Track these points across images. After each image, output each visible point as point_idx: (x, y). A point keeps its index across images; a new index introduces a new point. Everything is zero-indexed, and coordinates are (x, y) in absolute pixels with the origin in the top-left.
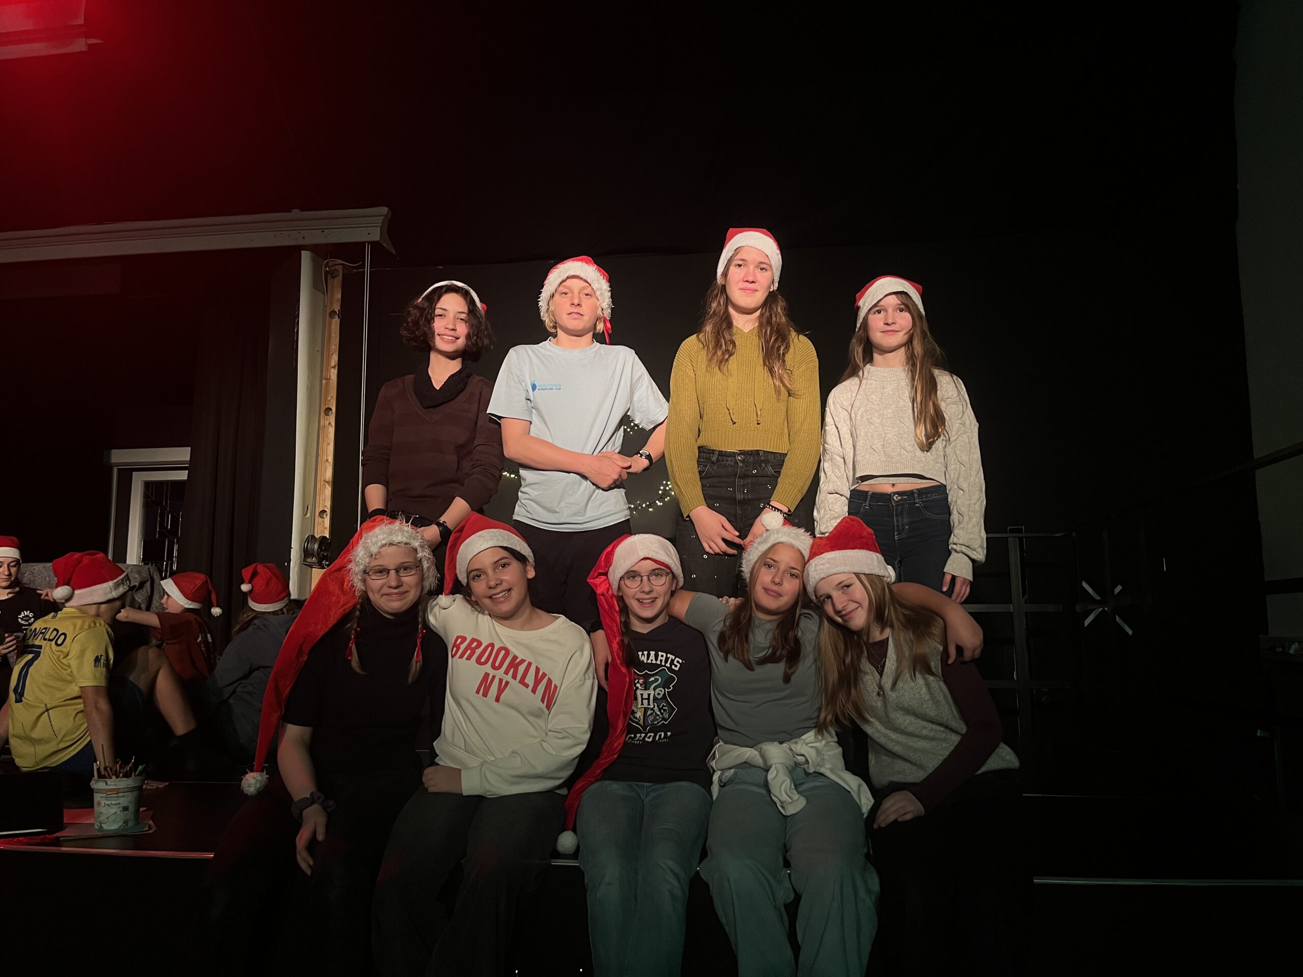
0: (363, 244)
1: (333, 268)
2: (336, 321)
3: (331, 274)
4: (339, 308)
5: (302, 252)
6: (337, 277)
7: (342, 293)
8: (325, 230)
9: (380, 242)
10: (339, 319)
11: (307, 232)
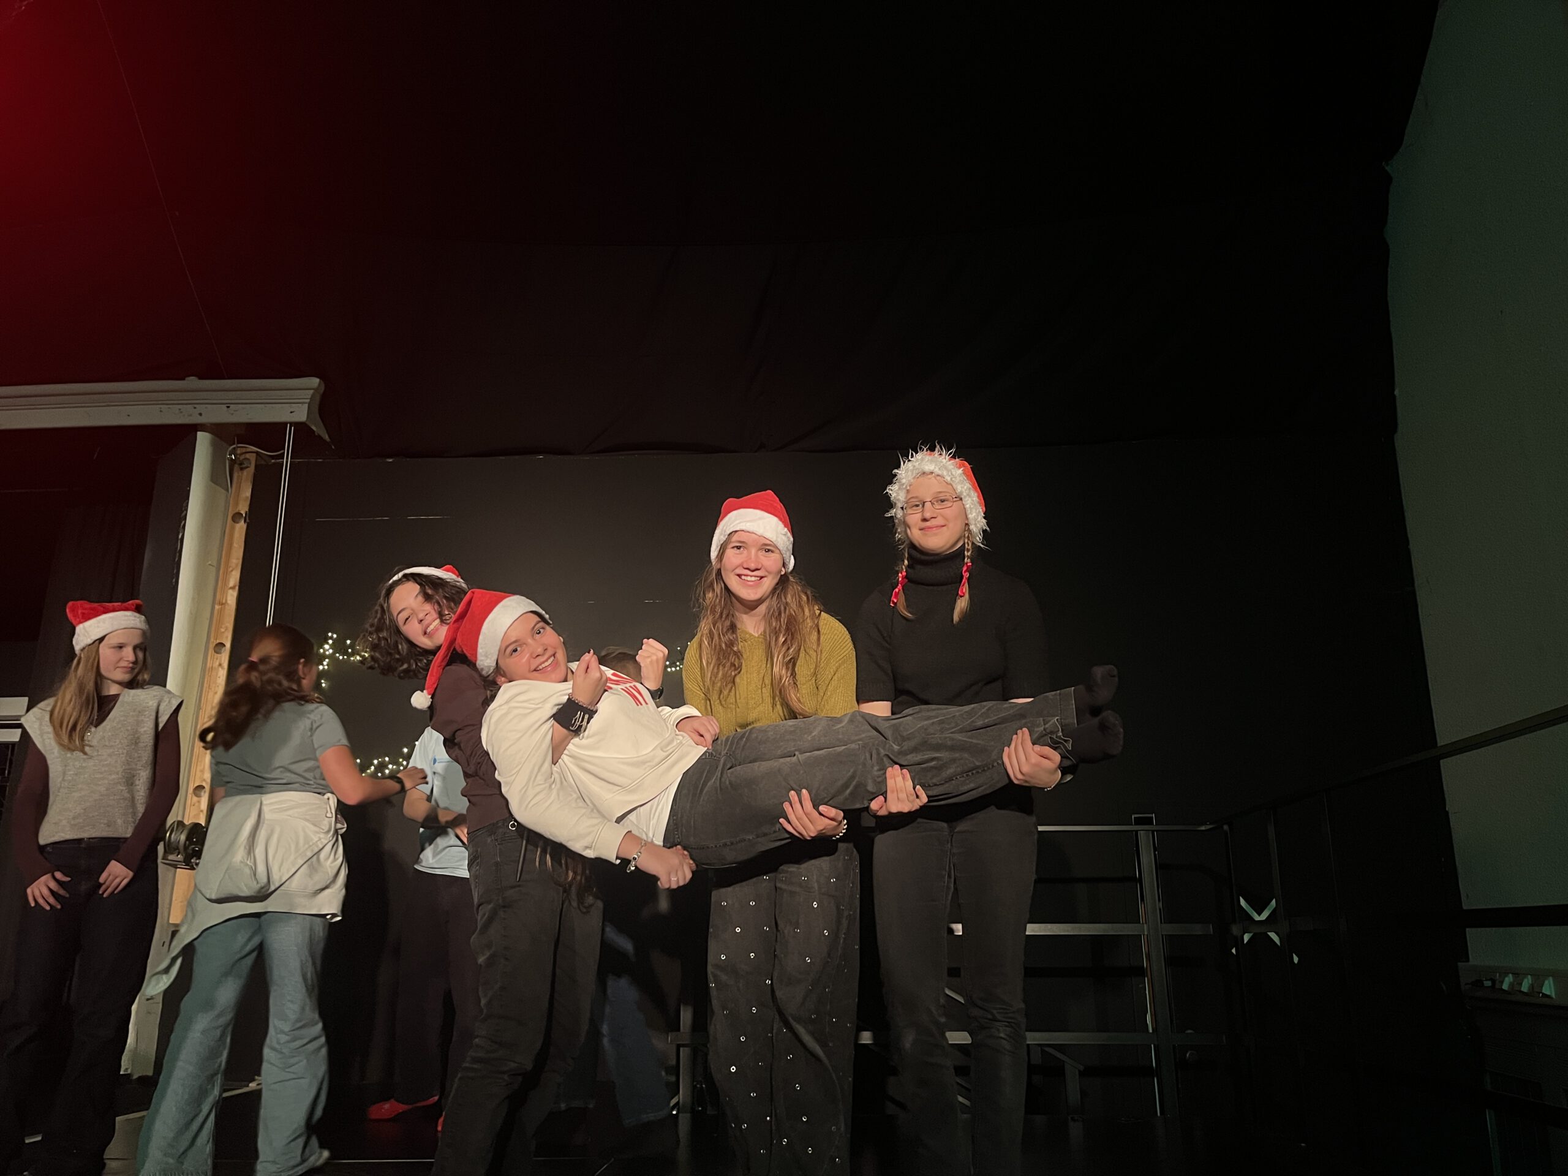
0: (285, 424)
1: (242, 457)
2: (241, 527)
3: (238, 464)
5: (199, 434)
6: (247, 469)
7: (252, 489)
8: (232, 406)
9: (307, 423)
10: (246, 524)
11: (206, 408)
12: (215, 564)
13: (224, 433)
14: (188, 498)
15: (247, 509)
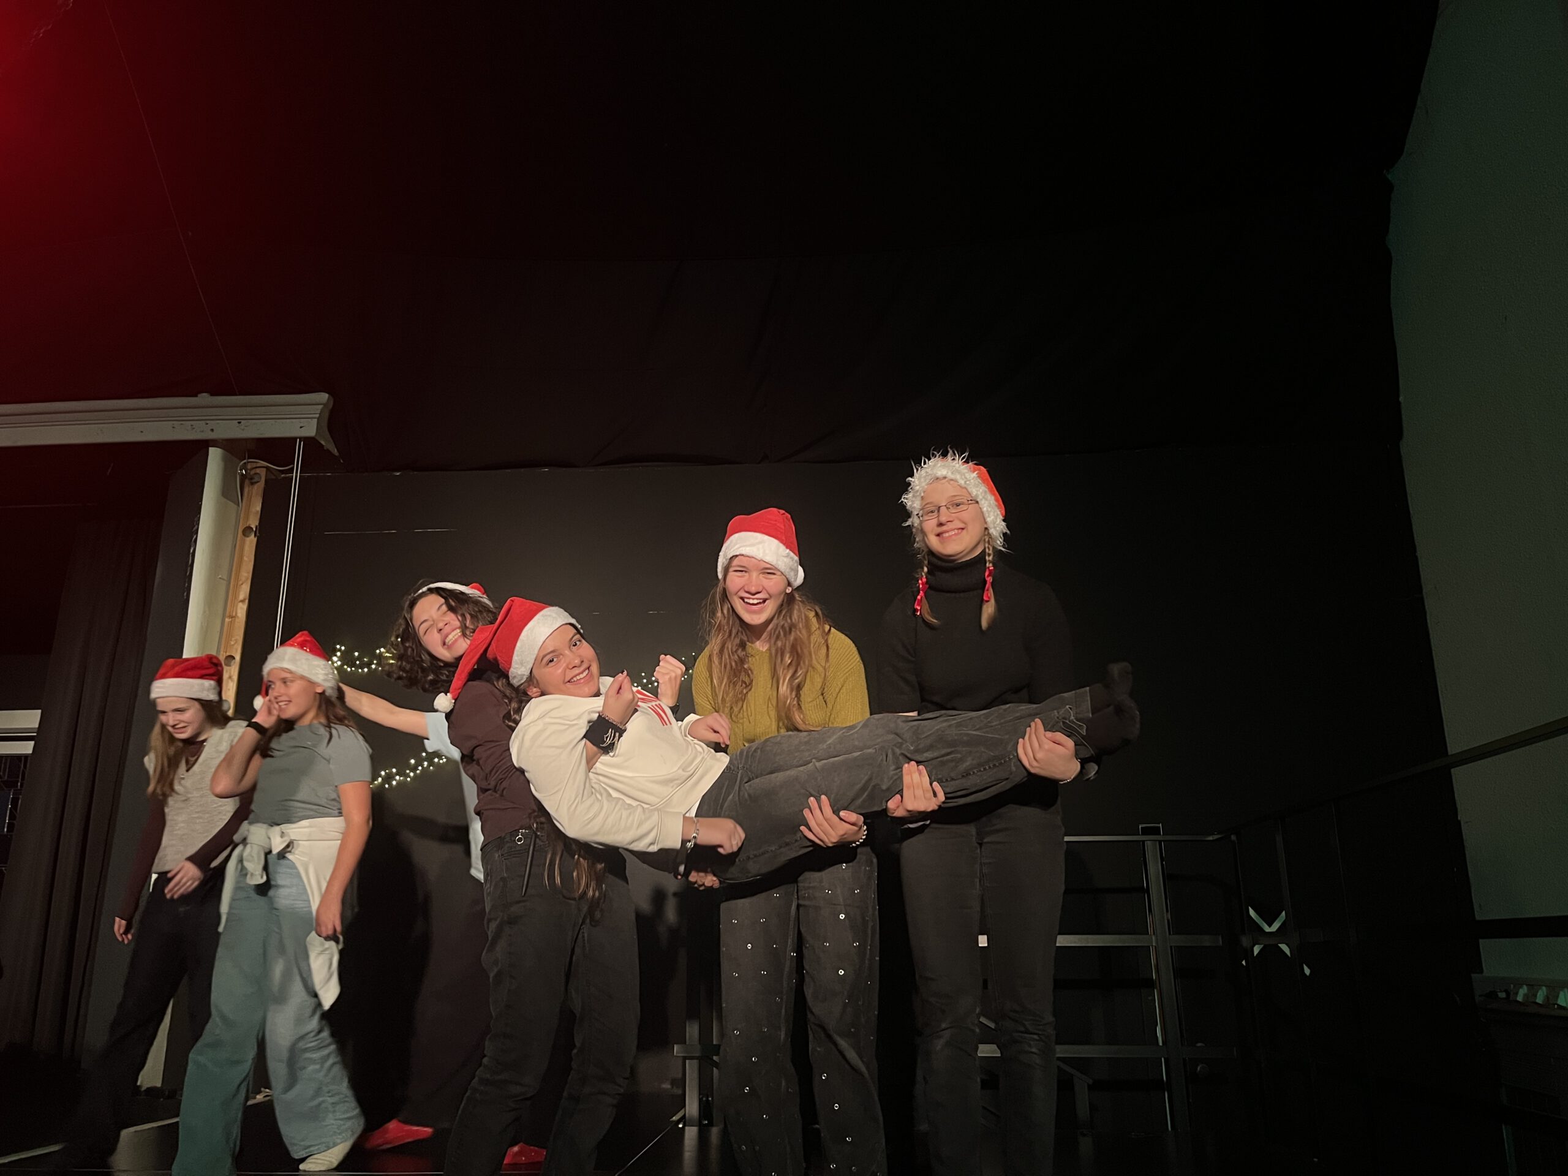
0: (295, 439)
1: (253, 472)
2: (251, 541)
3: (248, 479)
4: (257, 524)
5: (210, 448)
6: (258, 484)
7: (262, 505)
8: (243, 421)
9: (317, 438)
10: (256, 539)
11: (218, 423)
12: (225, 578)
13: (235, 449)
14: (199, 513)
15: (257, 523)
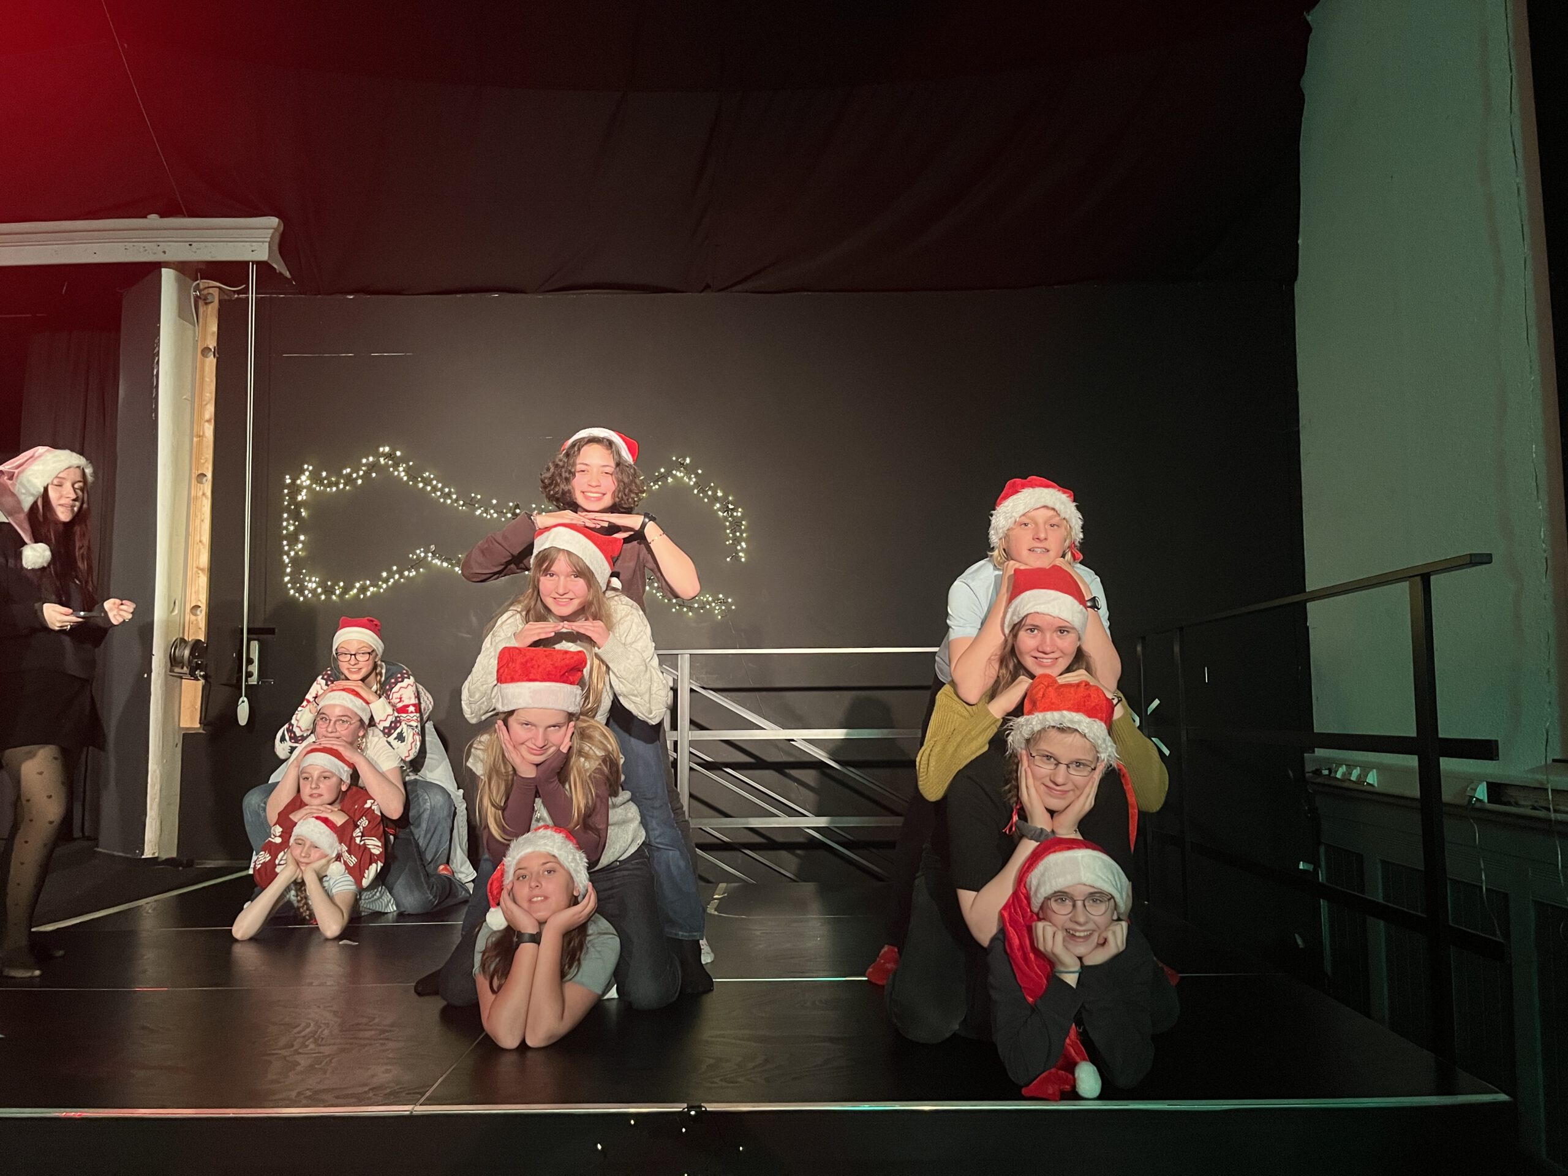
0: (247, 263)
1: (205, 292)
2: (211, 362)
3: (202, 299)
4: (215, 344)
5: (163, 270)
6: (212, 304)
7: (218, 325)
8: (194, 244)
9: (269, 262)
10: (215, 360)
11: (170, 246)
12: (189, 399)
13: (187, 270)
14: (160, 336)
